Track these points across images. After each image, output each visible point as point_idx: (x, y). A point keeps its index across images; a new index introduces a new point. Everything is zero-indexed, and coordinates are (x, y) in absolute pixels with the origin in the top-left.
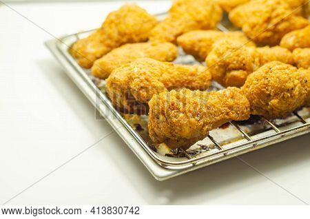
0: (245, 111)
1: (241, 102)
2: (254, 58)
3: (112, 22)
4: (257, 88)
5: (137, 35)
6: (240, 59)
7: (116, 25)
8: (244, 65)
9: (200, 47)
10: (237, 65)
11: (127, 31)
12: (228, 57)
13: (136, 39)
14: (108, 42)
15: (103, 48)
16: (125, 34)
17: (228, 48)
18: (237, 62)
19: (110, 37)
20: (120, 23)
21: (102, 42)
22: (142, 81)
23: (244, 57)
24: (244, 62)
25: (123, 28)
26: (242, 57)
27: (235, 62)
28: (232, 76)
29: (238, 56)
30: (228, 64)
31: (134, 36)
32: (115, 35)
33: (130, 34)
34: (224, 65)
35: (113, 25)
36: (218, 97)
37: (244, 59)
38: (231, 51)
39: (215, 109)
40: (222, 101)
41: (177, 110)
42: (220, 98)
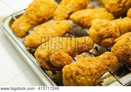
0: (116, 65)
1: (114, 60)
2: (116, 29)
3: (32, 10)
4: (122, 51)
5: (47, 16)
6: (109, 32)
7: (35, 12)
8: (111, 35)
9: (84, 21)
10: (108, 36)
11: (42, 15)
12: (102, 32)
13: (47, 18)
14: (31, 22)
15: (29, 26)
16: (41, 16)
17: (102, 26)
18: (108, 34)
19: (32, 19)
20: (37, 11)
21: (28, 22)
22: (56, 55)
23: (112, 30)
24: (111, 33)
25: (39, 13)
26: (110, 30)
27: (106, 34)
28: (105, 42)
29: (108, 30)
30: (103, 35)
31: (45, 17)
32: (35, 18)
33: (44, 16)
34: (100, 36)
35: (33, 12)
36: (101, 60)
37: (111, 31)
38: (103, 28)
39: (100, 69)
40: (103, 62)
41: (80, 75)
42: (102, 61)
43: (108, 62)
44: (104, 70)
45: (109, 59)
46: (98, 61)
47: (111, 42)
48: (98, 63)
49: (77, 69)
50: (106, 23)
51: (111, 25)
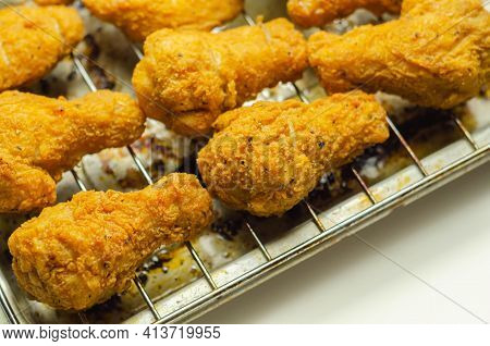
0: (203, 221)
1: (196, 206)
2: (227, 82)
4: (225, 178)
6: (196, 93)
8: (204, 103)
10: (190, 106)
12: (171, 94)
17: (172, 71)
18: (191, 100)
23: (206, 88)
24: (204, 99)
26: (199, 88)
27: (186, 102)
29: (192, 87)
30: (173, 104)
34: (166, 103)
36: (147, 207)
37: (204, 92)
38: (177, 79)
39: (140, 238)
40: (154, 215)
41: (61, 270)
42: (151, 208)
43: (172, 213)
44: (156, 239)
45: (177, 200)
46: (137, 209)
47: (201, 127)
48: (135, 215)
49: (52, 248)
50: (192, 60)
51: (208, 68)
